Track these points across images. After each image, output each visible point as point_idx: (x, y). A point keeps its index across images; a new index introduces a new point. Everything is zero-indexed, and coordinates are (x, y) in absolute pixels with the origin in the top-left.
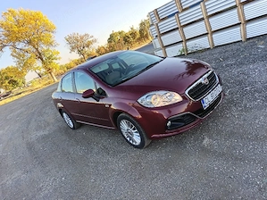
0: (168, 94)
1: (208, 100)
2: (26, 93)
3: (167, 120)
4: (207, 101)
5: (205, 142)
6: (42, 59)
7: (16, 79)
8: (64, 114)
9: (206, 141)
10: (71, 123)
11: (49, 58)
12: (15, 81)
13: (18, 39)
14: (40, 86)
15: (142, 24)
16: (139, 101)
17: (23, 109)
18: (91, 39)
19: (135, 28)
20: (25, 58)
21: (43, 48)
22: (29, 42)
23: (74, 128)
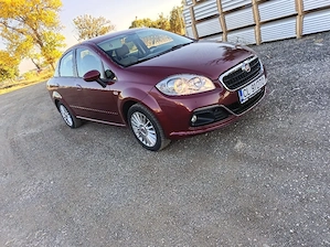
0: (197, 80)
1: (248, 92)
2: (19, 87)
3: (192, 114)
4: (245, 93)
5: (237, 146)
6: (41, 45)
7: (6, 68)
8: (62, 108)
9: (239, 145)
10: (70, 120)
11: (51, 44)
12: (5, 71)
13: (10, 14)
14: (38, 79)
15: (174, 12)
16: (158, 86)
17: (12, 104)
18: (107, 25)
19: (164, 17)
20: (19, 40)
21: (43, 29)
22: (25, 20)
23: (73, 127)
